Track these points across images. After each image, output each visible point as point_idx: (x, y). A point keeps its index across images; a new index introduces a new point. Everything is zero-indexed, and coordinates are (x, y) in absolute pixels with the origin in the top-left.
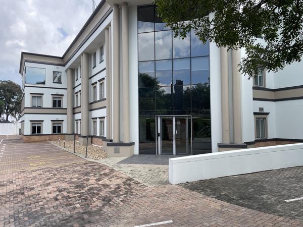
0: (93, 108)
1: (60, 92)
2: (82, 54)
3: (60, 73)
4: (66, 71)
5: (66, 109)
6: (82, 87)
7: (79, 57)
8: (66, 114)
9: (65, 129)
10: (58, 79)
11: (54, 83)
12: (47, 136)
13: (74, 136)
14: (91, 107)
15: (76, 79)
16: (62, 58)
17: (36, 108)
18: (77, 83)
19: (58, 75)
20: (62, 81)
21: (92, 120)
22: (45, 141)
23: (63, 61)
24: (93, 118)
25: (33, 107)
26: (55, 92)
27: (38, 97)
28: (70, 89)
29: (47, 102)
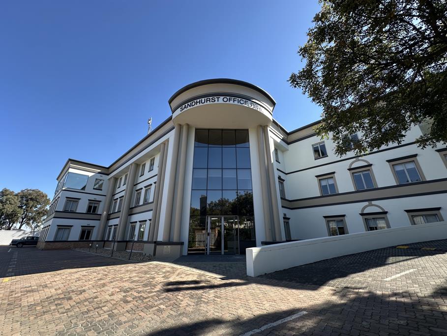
0: (134, 212)
1: (98, 198)
2: (131, 164)
3: (102, 181)
4: (109, 179)
5: (101, 215)
6: (126, 193)
7: (128, 167)
8: (99, 220)
9: (94, 236)
10: (99, 186)
11: (94, 189)
12: (73, 243)
13: (103, 242)
14: (131, 211)
15: (118, 187)
16: (108, 168)
17: (69, 212)
18: (118, 190)
19: (100, 183)
20: (103, 188)
21: (130, 225)
22: (69, 249)
23: (108, 171)
24: (131, 223)
25: (65, 211)
26: (92, 197)
27: (73, 201)
28: (109, 196)
29: (82, 207)
